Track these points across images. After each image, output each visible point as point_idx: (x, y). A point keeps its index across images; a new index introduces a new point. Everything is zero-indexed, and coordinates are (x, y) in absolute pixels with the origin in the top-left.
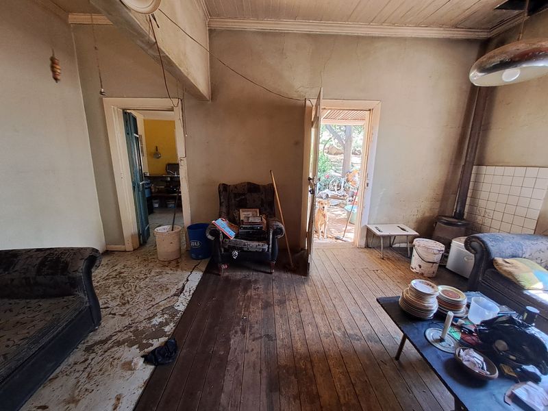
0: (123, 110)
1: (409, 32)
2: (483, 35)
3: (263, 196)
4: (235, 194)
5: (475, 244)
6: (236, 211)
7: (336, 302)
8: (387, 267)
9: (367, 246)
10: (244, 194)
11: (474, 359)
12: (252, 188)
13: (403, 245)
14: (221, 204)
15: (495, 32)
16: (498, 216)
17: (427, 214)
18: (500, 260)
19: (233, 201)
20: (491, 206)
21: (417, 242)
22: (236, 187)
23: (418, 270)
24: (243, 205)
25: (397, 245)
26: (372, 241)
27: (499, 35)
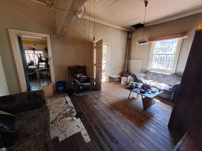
0: (18, 35)
1: (115, 27)
2: (128, 31)
3: (82, 70)
4: (73, 69)
5: (133, 76)
6: (75, 75)
7: (111, 94)
8: (116, 85)
9: (109, 82)
10: (76, 69)
11: (143, 90)
12: (79, 67)
13: (117, 80)
14: (69, 73)
15: (130, 30)
16: (134, 70)
17: (121, 72)
18: (138, 78)
19: (73, 72)
20: (133, 68)
21: (122, 78)
22: (73, 67)
23: (123, 84)
24: (77, 73)
25: (116, 80)
26: (111, 80)
27: (131, 31)
